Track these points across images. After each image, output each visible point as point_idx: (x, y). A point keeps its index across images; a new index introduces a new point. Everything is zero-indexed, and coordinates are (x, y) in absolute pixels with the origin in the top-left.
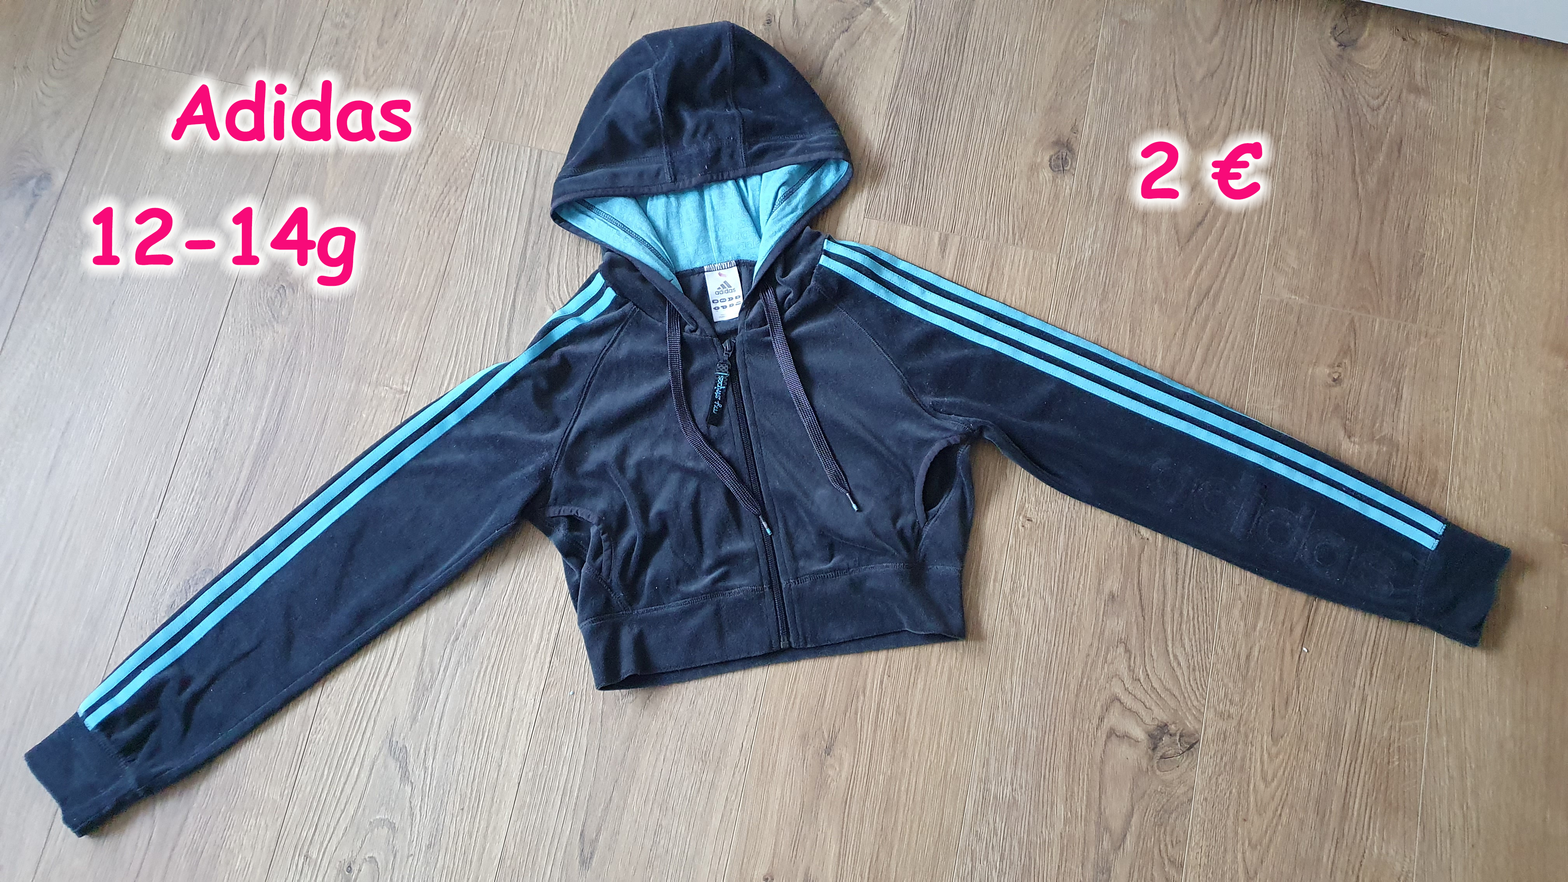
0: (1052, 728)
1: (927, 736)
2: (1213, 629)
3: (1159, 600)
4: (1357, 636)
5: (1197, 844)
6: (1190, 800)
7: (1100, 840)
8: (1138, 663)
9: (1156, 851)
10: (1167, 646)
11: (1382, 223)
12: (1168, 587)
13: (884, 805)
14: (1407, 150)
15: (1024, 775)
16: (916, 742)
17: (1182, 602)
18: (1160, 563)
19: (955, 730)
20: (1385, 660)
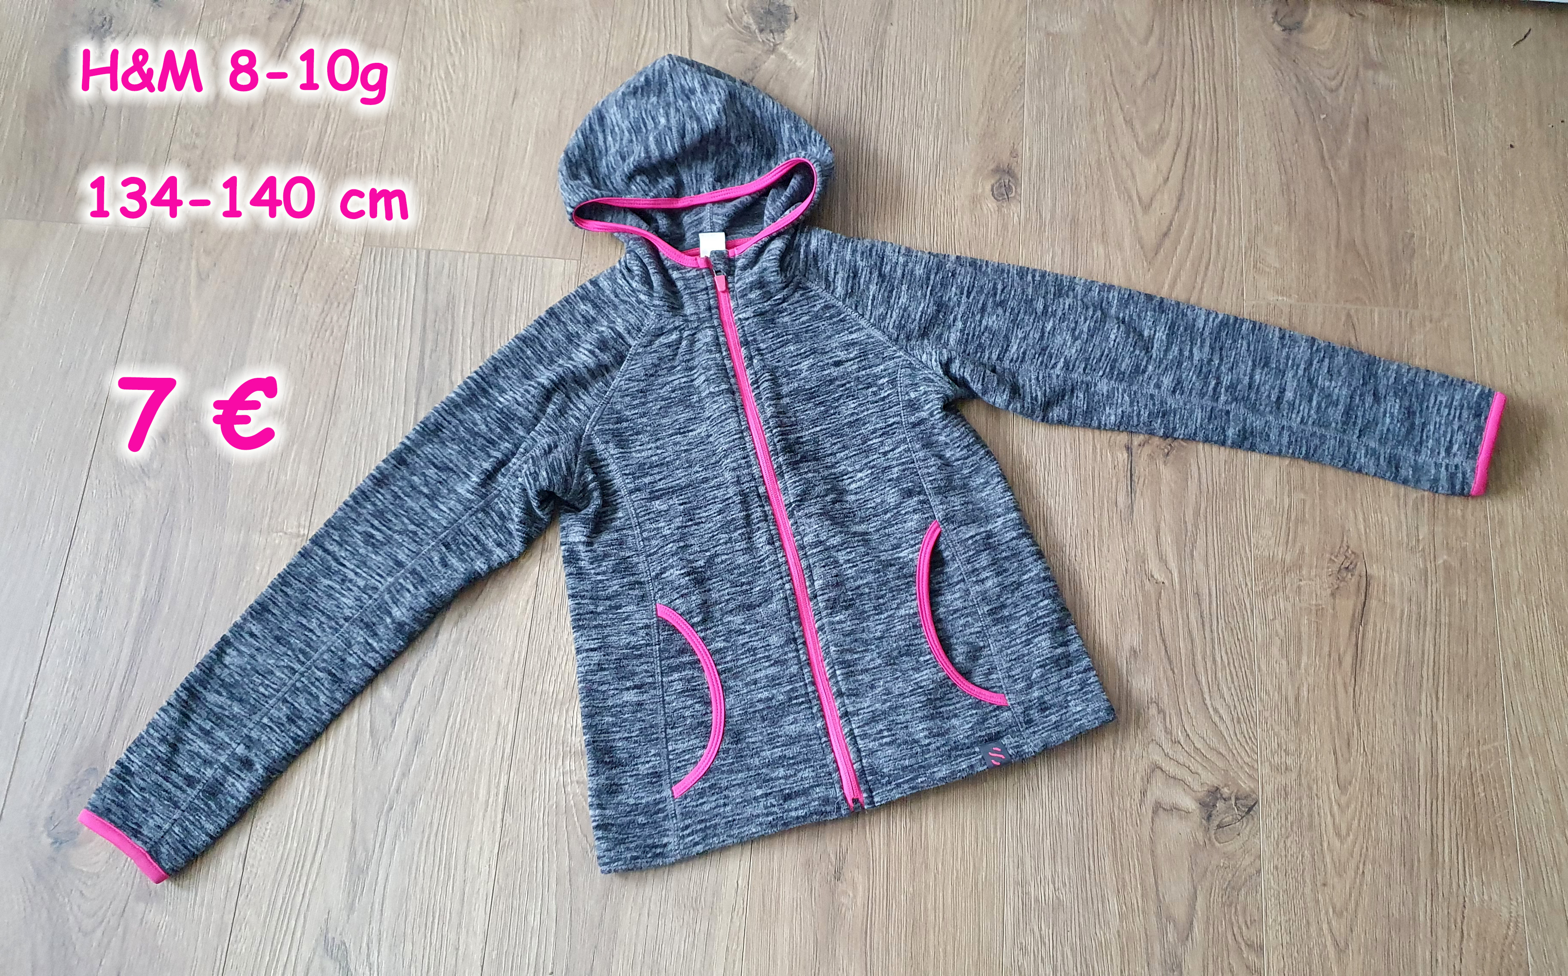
0: (1090, 812)
1: (949, 842)
2: (1252, 672)
3: (1186, 649)
4: (1413, 658)
5: (1275, 920)
6: (1259, 872)
7: (1163, 932)
8: (1174, 724)
9: (1230, 936)
10: (1204, 699)
11: (1362, 208)
12: (1195, 632)
13: (910, 930)
14: (1374, 127)
15: (1066, 870)
16: (937, 850)
17: (1213, 647)
18: (1182, 608)
19: (980, 830)
20: (1449, 680)
